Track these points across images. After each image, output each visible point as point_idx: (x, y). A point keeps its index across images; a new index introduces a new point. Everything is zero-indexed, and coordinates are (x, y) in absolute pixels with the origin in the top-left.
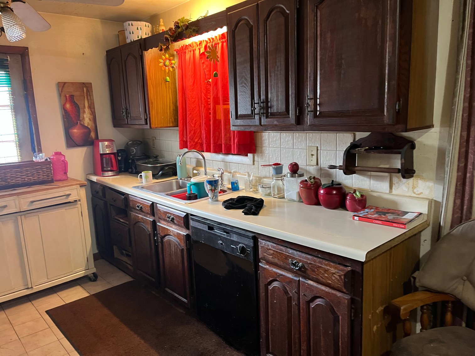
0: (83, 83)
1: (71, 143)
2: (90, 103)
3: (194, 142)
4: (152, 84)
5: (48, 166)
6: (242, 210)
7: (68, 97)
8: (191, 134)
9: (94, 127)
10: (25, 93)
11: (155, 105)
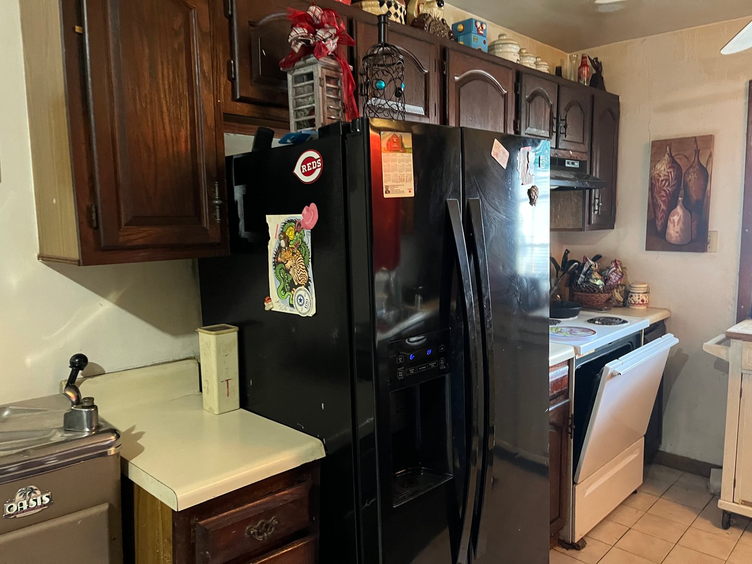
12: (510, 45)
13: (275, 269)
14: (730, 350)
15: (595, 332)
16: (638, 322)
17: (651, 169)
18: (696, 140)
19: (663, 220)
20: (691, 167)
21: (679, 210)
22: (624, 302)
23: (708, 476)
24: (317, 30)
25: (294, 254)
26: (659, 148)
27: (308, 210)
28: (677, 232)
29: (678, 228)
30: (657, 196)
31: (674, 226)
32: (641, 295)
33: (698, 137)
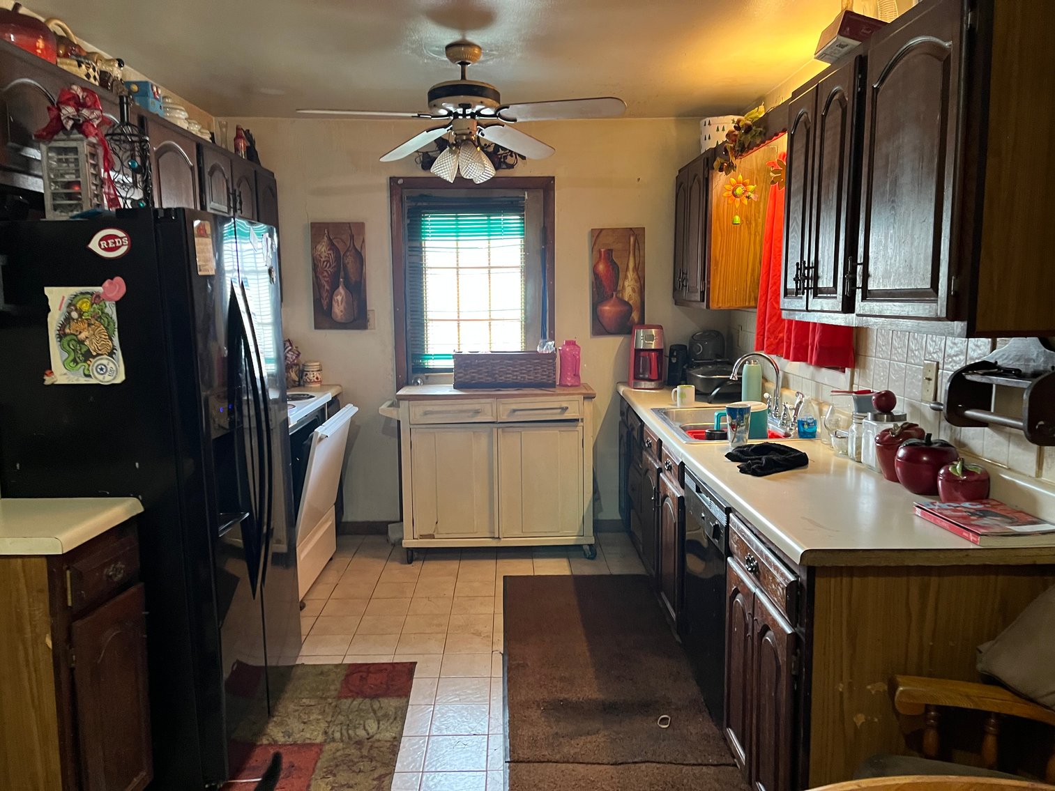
0: (631, 229)
1: (600, 328)
2: (637, 262)
3: (776, 338)
4: (720, 227)
5: (551, 361)
6: (739, 464)
7: (603, 253)
8: (772, 322)
9: (639, 304)
10: (543, 247)
11: (723, 267)
12: (178, 111)
13: (60, 341)
14: (400, 410)
15: (294, 407)
16: (321, 396)
17: (312, 249)
18: (350, 227)
19: (327, 300)
20: (348, 250)
21: (341, 290)
22: (299, 381)
23: (386, 533)
24: (80, 108)
25: (89, 325)
26: (318, 230)
27: (110, 284)
28: (342, 311)
29: (342, 307)
30: (321, 277)
31: (338, 305)
32: (315, 373)
33: (353, 223)
